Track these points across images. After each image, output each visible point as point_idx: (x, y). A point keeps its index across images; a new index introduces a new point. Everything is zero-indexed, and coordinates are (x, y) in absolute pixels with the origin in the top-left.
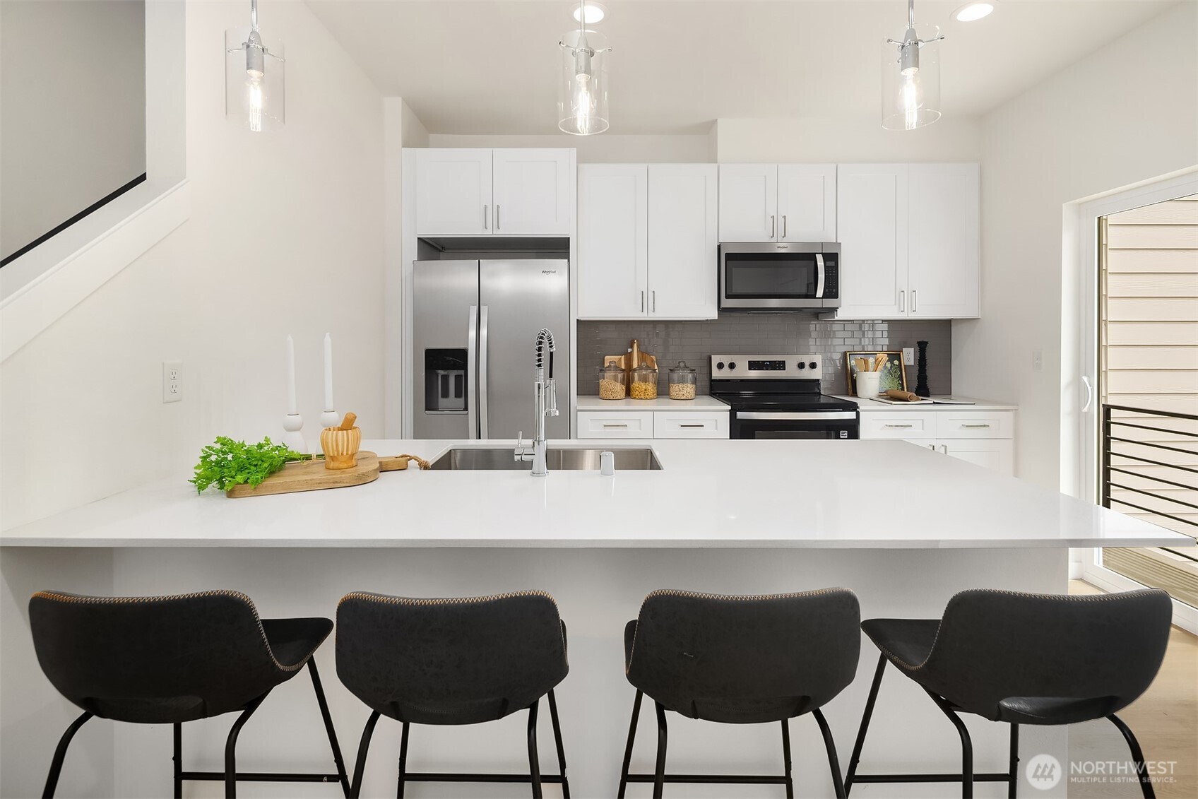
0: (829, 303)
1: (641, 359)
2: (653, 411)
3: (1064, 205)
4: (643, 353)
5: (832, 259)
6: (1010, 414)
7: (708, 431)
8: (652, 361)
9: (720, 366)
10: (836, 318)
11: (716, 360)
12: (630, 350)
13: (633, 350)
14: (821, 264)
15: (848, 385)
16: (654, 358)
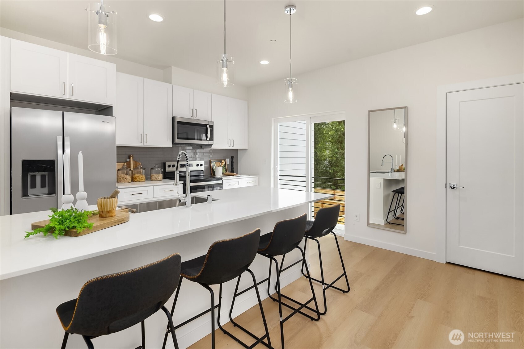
0: (210, 143)
2: (153, 186)
3: (272, 119)
4: (135, 161)
5: (212, 127)
6: (258, 178)
9: (169, 166)
10: (211, 148)
11: (167, 164)
12: (128, 160)
13: (130, 160)
14: (209, 128)
15: (211, 172)
16: (140, 163)
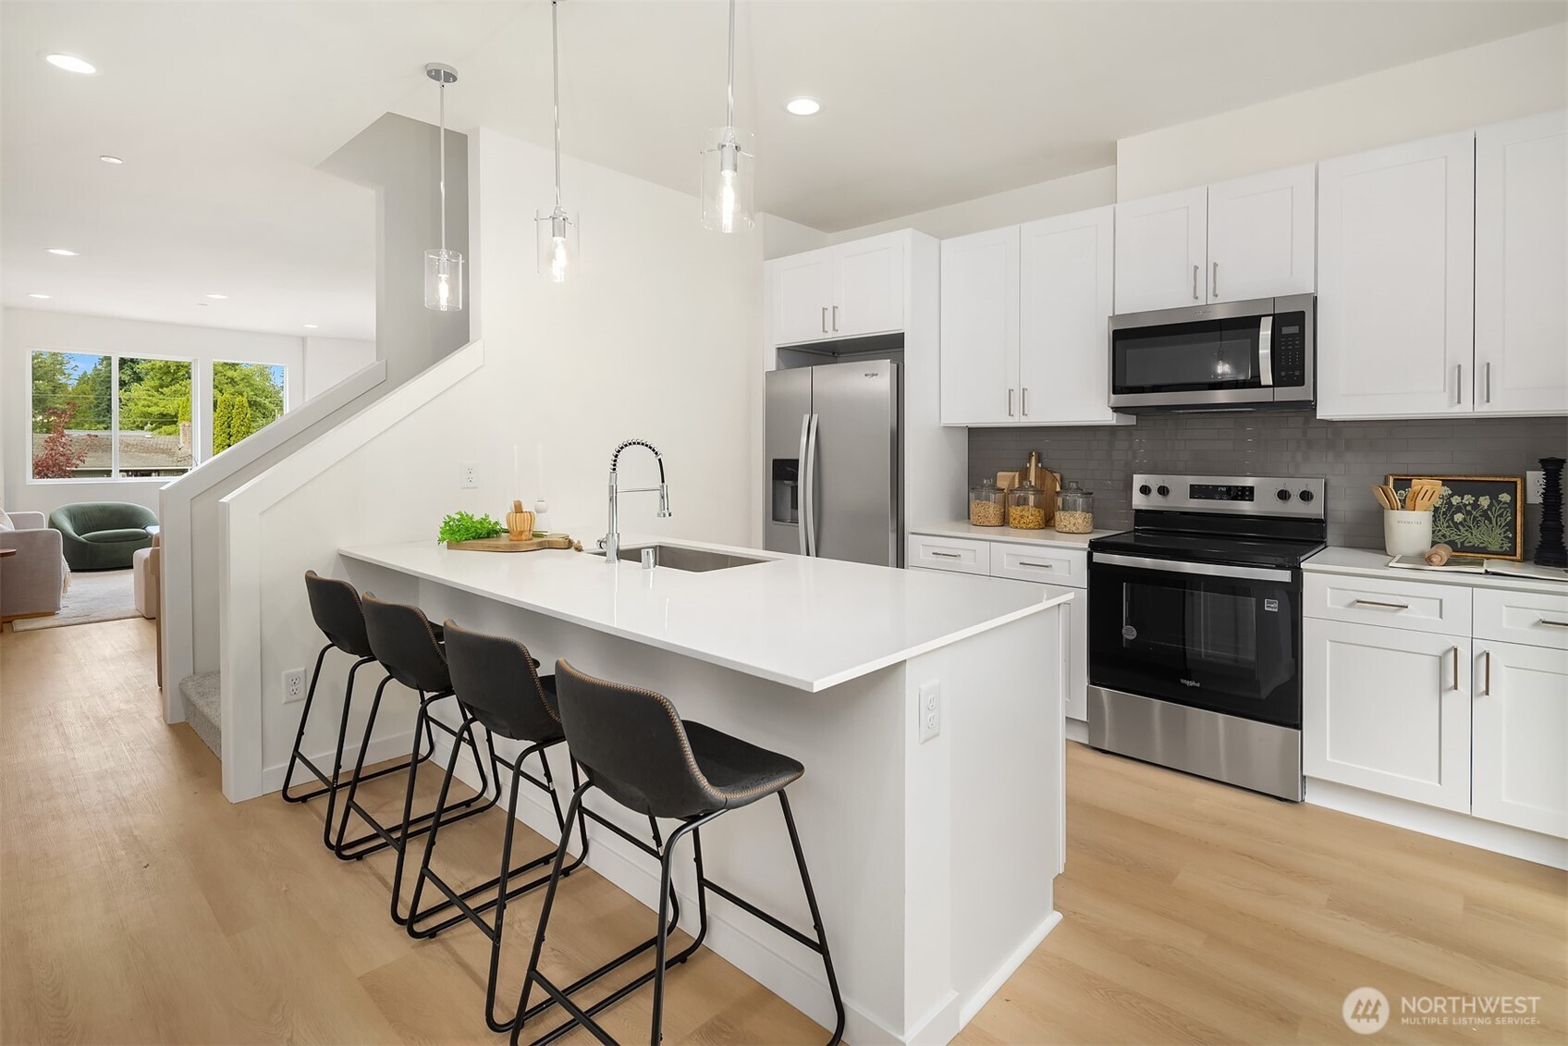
0: (1284, 394)
1: (1040, 477)
2: (992, 541)
4: (1042, 469)
5: (1294, 322)
7: (1059, 574)
8: (1055, 479)
9: (1145, 490)
11: (1139, 481)
12: (1027, 465)
13: (1030, 464)
14: (1266, 332)
16: (1058, 476)
